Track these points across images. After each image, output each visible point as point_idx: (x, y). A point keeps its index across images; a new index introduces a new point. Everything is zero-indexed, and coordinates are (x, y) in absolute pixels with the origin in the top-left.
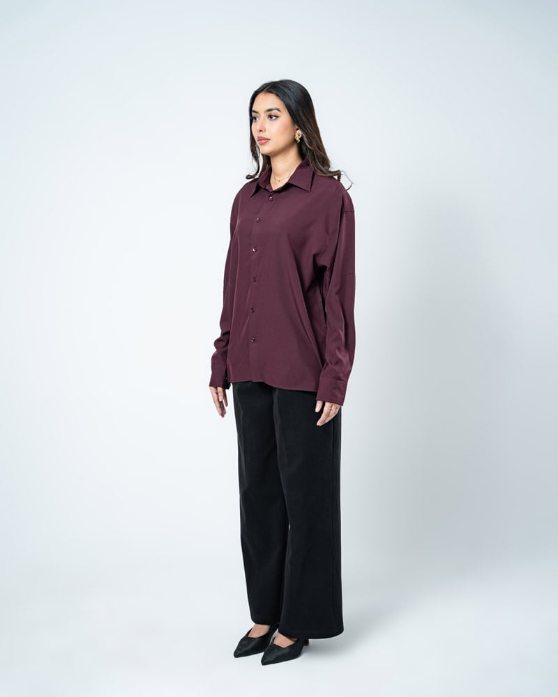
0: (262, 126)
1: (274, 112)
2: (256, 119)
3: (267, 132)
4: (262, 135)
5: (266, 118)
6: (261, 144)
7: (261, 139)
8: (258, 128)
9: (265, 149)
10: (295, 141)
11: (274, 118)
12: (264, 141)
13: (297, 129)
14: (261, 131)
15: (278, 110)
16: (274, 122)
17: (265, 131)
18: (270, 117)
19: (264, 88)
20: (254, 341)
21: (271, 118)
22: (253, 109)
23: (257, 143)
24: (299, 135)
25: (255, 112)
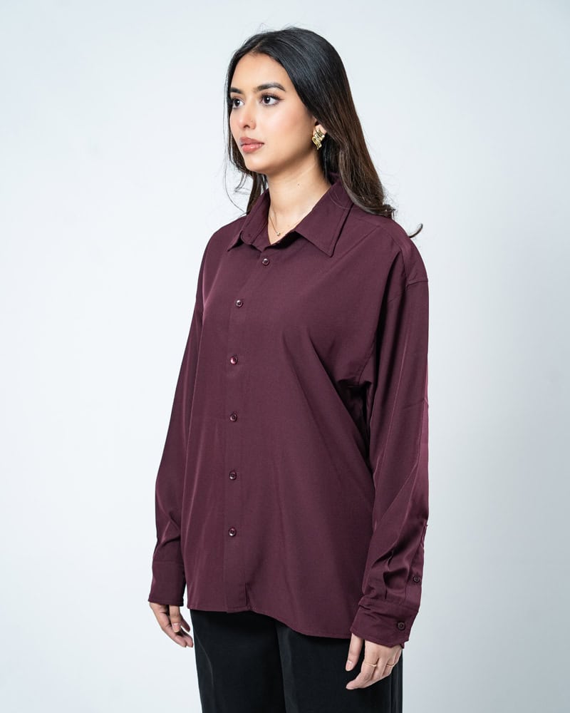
0: (248, 117)
1: (273, 91)
2: (237, 104)
3: (258, 128)
4: (250, 134)
5: (257, 102)
6: (248, 152)
7: (246, 142)
8: (242, 121)
9: (255, 161)
10: (312, 145)
11: (272, 101)
12: (252, 147)
13: (317, 124)
14: (246, 126)
15: (280, 87)
16: (272, 110)
17: (254, 128)
18: (265, 98)
19: (254, 45)
20: (235, 533)
21: (267, 101)
22: (233, 85)
23: (241, 149)
24: (319, 134)
25: (235, 91)
